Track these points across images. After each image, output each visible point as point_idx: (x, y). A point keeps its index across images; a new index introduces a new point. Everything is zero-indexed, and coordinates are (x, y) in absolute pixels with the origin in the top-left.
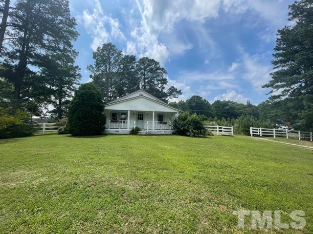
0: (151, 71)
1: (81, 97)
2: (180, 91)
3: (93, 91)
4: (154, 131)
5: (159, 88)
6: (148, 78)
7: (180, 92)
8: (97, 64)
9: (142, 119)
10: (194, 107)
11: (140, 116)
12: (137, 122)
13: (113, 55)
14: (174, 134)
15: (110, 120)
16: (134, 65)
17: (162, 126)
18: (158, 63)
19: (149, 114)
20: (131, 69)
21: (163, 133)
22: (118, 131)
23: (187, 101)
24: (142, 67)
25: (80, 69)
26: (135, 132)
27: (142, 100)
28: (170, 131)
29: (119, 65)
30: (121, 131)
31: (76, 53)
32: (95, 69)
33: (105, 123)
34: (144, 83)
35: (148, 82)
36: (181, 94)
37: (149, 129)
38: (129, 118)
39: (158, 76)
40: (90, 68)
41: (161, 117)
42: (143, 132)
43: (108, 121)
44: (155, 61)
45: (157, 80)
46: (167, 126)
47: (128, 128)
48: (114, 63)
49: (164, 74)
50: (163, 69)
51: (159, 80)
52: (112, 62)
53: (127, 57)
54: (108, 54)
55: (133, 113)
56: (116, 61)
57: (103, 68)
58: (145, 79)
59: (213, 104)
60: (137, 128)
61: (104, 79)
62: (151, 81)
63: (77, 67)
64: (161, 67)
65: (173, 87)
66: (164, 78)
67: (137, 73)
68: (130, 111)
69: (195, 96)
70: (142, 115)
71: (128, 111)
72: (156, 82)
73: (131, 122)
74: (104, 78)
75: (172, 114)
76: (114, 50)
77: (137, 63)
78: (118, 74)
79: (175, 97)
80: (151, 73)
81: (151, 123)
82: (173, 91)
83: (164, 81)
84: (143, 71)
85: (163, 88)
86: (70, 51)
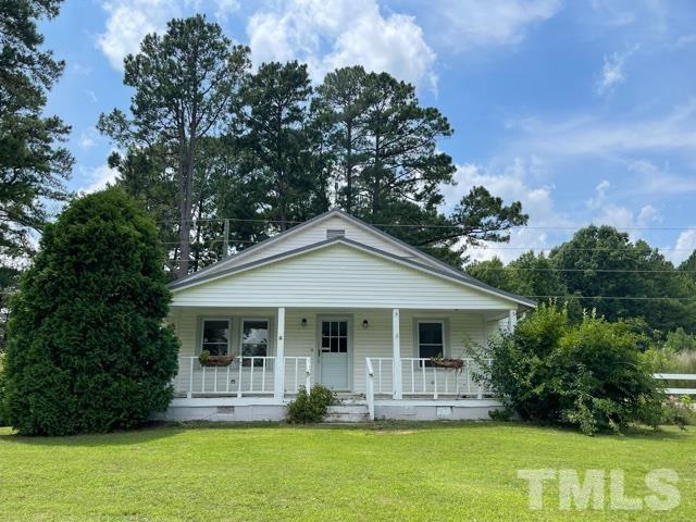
0: (378, 124)
1: (73, 252)
2: (518, 206)
3: (126, 228)
4: (400, 406)
5: (418, 198)
6: (362, 158)
7: (514, 215)
8: (142, 106)
9: (344, 349)
10: (593, 279)
11: (335, 333)
12: (318, 363)
13: (208, 64)
14: (498, 418)
15: (193, 358)
16: (300, 104)
17: (440, 380)
18: (409, 89)
19: (375, 321)
20: (287, 121)
21: (445, 414)
22: (230, 408)
23: (554, 252)
24: (339, 110)
25: (66, 130)
26: (308, 411)
27: (340, 258)
28: (480, 406)
29: (236, 108)
30: (244, 407)
31: (53, 65)
32: (135, 129)
33: (170, 370)
34: (349, 180)
35: (365, 175)
36: (523, 220)
37: (378, 396)
38: (280, 344)
39: (412, 145)
40: (111, 123)
41: (430, 337)
42: (347, 411)
43: (187, 359)
44: (393, 82)
45: (405, 164)
46: (463, 381)
47: (279, 390)
48: (215, 99)
49: (439, 138)
50: (432, 114)
51: (416, 165)
52: (207, 96)
53: (270, 70)
54: (191, 65)
55: (300, 318)
56: (225, 90)
57: (167, 120)
58: (350, 162)
59: (684, 267)
60: (318, 390)
61: (169, 171)
62: (378, 172)
63: (53, 124)
64: (422, 106)
65: (482, 191)
66: (438, 152)
67: (317, 138)
68: (288, 311)
69: (592, 231)
70: (344, 325)
71: (276, 310)
72: (400, 173)
73: (289, 364)
74: (170, 164)
75: (486, 319)
76: (214, 46)
77: (316, 95)
78: (231, 143)
79: (494, 238)
80: (377, 133)
81: (388, 365)
82: (485, 211)
83: (441, 168)
84: (341, 126)
85: (437, 199)
86: (29, 61)
